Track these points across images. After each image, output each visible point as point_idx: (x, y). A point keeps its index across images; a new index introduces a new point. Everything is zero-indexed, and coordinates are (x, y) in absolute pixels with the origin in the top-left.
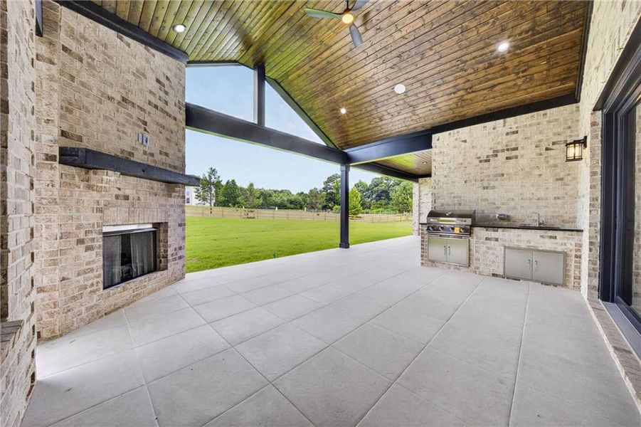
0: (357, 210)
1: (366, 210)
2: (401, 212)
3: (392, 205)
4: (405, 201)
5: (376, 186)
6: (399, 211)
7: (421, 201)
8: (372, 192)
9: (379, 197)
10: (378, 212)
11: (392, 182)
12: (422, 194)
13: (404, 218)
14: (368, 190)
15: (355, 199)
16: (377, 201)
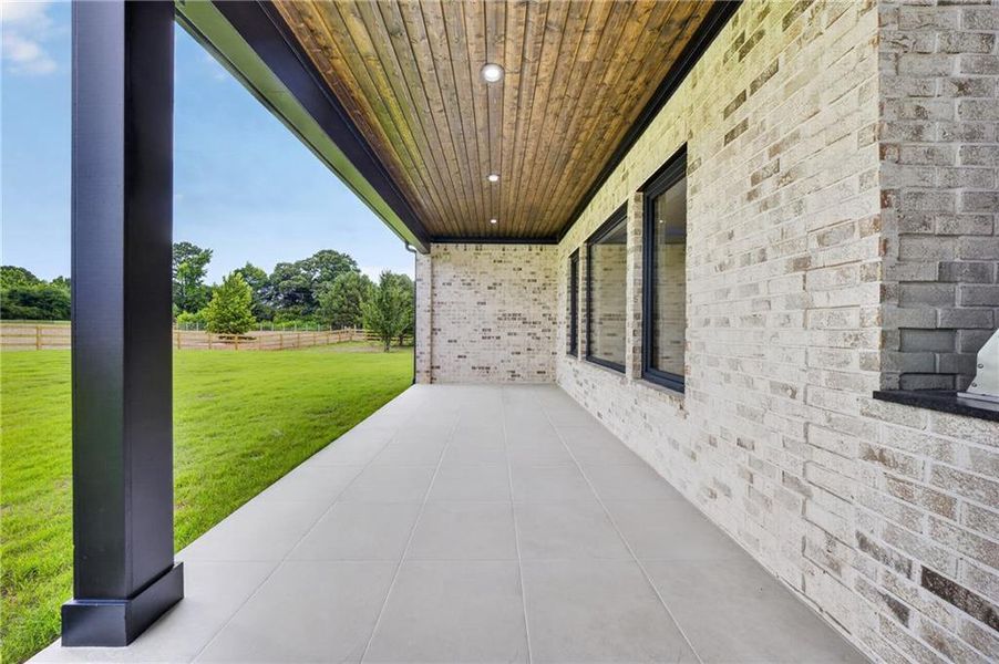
0: (243, 323)
1: (264, 324)
2: (336, 327)
3: (320, 313)
4: (345, 308)
5: (285, 279)
6: (334, 324)
7: (436, 299)
8: (276, 289)
9: (291, 299)
10: (290, 328)
11: (318, 274)
12: (439, 284)
13: (334, 338)
14: (267, 284)
15: (237, 299)
16: (287, 306)
